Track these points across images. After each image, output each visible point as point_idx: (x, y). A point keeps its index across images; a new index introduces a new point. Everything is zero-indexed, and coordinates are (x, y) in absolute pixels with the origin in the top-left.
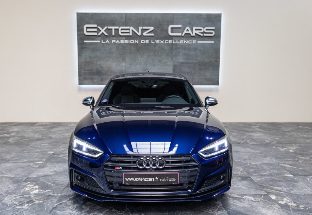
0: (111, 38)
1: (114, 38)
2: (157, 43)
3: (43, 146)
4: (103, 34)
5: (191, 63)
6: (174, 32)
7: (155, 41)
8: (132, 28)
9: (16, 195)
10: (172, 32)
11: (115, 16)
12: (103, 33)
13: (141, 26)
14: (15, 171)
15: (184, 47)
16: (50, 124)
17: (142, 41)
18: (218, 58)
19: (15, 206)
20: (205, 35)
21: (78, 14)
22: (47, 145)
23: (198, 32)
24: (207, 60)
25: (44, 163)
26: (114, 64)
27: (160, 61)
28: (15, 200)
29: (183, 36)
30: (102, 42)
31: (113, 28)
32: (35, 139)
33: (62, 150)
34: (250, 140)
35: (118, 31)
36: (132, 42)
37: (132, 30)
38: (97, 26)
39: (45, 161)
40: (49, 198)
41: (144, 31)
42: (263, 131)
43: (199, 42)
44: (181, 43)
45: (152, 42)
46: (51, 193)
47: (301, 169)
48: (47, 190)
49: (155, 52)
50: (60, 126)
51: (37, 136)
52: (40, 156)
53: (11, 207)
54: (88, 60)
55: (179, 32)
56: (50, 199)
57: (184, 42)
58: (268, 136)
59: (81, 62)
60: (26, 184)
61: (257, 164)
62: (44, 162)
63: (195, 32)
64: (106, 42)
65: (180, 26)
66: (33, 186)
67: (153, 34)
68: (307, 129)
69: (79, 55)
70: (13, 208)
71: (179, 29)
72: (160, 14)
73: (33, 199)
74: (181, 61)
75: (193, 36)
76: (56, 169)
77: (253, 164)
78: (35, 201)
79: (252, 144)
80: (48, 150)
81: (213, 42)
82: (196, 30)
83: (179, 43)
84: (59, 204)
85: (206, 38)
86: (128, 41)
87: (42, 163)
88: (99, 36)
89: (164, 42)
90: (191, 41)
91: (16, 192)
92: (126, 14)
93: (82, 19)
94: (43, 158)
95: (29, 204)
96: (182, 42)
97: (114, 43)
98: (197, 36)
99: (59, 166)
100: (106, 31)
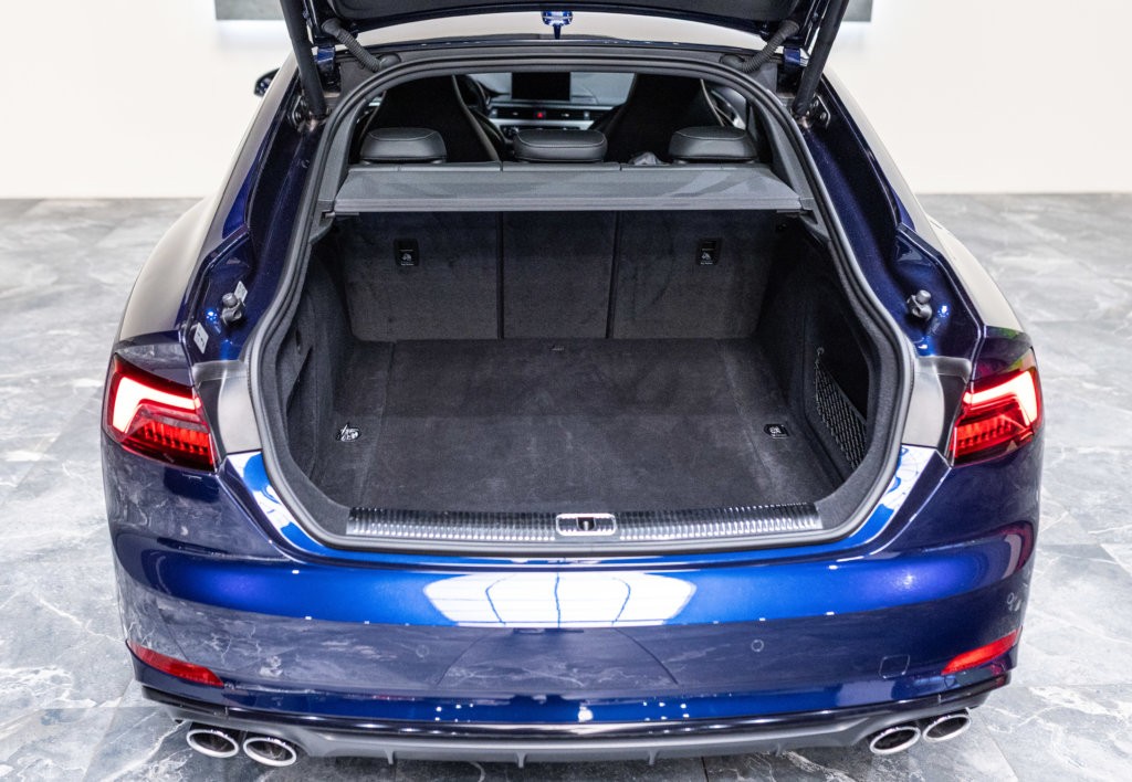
3: (53, 343)
16: (102, 205)
22: (76, 333)
25: (47, 457)
32: (19, 295)
34: (1023, 294)
40: (50, 740)
42: (1064, 239)
46: (63, 697)
48: (46, 663)
50: (146, 220)
52: (35, 409)
58: (1095, 268)
61: (1107, 454)
62: (52, 449)
77: (1085, 455)
79: (1037, 319)
80: (75, 366)
87: (35, 457)
94: (43, 425)
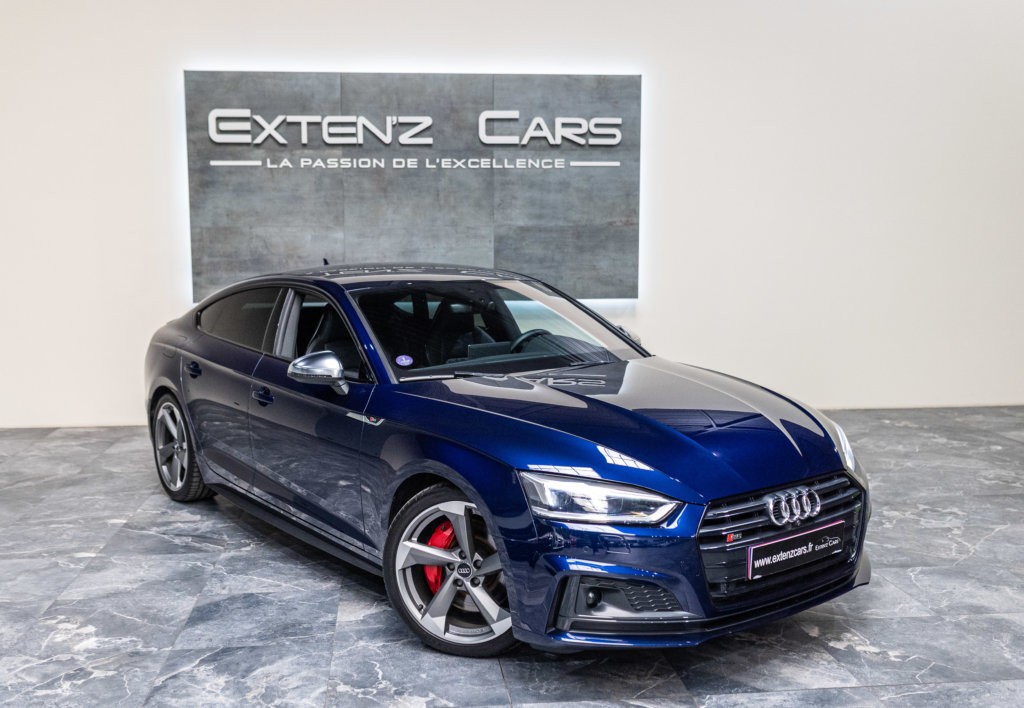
0: (298, 152)
1: (306, 152)
2: (443, 166)
3: (88, 503)
4: (270, 140)
5: (550, 230)
6: (496, 131)
7: (438, 161)
8: (362, 120)
9: (27, 657)
10: (489, 132)
11: (309, 82)
12: (270, 136)
13: (392, 116)
14: (9, 584)
15: (529, 180)
16: (102, 430)
17: (395, 160)
18: (634, 212)
19: (30, 689)
20: (593, 141)
21: (187, 73)
22: (101, 498)
23: (569, 133)
24: (599, 220)
25: (99, 555)
26: (309, 237)
27: (454, 224)
28: (28, 671)
29: (524, 146)
30: (269, 166)
31: (304, 120)
32: (57, 479)
33: (154, 512)
35: (321, 130)
36: (363, 163)
37: (364, 127)
38: (252, 113)
39: (105, 548)
40: (136, 662)
41: (404, 128)
43: (573, 164)
44: (518, 166)
45: (428, 166)
46: (139, 647)
47: (889, 546)
48: (125, 636)
49: (438, 195)
50: (136, 438)
51: (63, 471)
52: (86, 534)
53: (17, 692)
54: (224, 222)
55: (511, 134)
56: (139, 665)
57: (527, 165)
59: (201, 228)
60: (54, 622)
62: (101, 551)
63: (560, 132)
64: (282, 165)
65: (515, 114)
66: (77, 628)
67: (429, 141)
68: (906, 427)
69: (195, 206)
70: (26, 694)
71: (512, 124)
72: (452, 77)
73: (84, 666)
74: (521, 223)
75: (557, 146)
76: (142, 573)
78: (91, 673)
80: (107, 513)
81: (617, 164)
82: (564, 125)
83: (512, 167)
84: (170, 678)
85: (597, 153)
86: (352, 162)
87: (93, 555)
88: (257, 145)
89: (466, 163)
90: (550, 161)
91: (25, 647)
92: (343, 76)
93: (203, 91)
94: (93, 541)
95: (75, 682)
96: (520, 163)
97: (308, 169)
98: (567, 144)
99: (151, 563)
100: (282, 129)
